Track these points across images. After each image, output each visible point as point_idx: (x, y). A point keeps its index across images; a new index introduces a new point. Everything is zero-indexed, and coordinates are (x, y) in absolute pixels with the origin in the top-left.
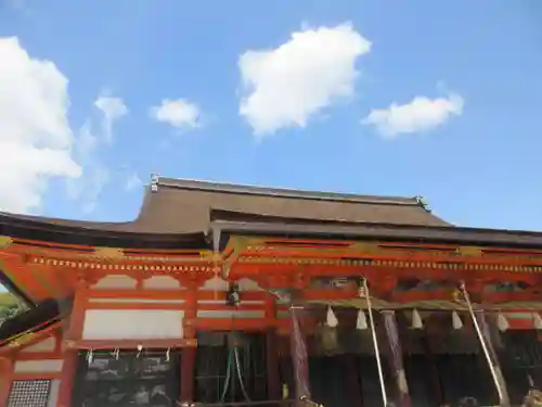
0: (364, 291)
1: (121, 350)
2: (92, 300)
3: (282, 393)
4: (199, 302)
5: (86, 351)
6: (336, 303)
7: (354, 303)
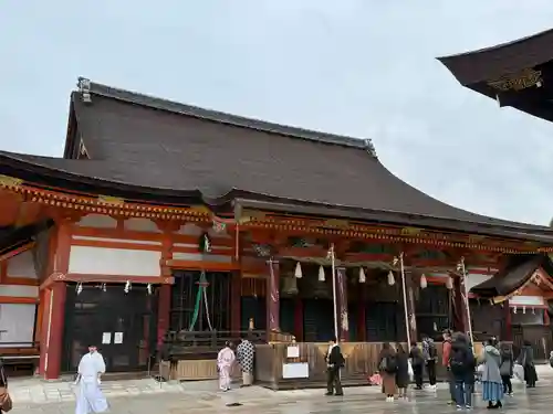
0: (331, 253)
1: (108, 284)
2: (75, 237)
3: (248, 325)
4: (175, 245)
5: (76, 283)
6: (304, 259)
7: (318, 260)
